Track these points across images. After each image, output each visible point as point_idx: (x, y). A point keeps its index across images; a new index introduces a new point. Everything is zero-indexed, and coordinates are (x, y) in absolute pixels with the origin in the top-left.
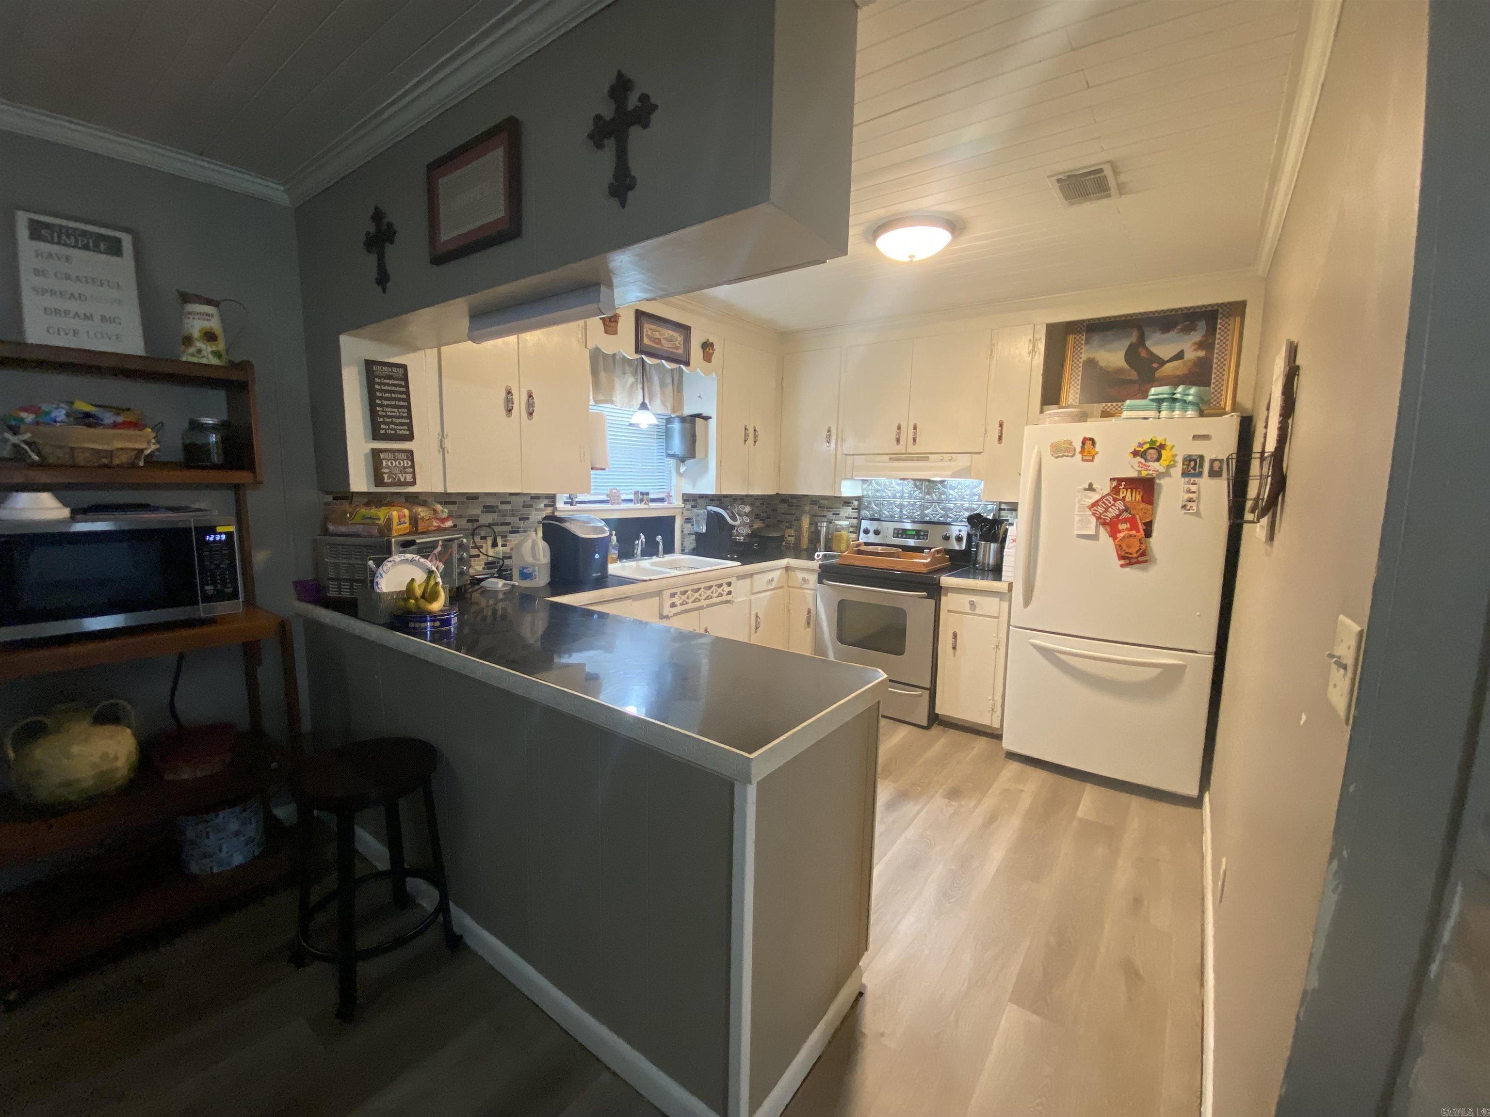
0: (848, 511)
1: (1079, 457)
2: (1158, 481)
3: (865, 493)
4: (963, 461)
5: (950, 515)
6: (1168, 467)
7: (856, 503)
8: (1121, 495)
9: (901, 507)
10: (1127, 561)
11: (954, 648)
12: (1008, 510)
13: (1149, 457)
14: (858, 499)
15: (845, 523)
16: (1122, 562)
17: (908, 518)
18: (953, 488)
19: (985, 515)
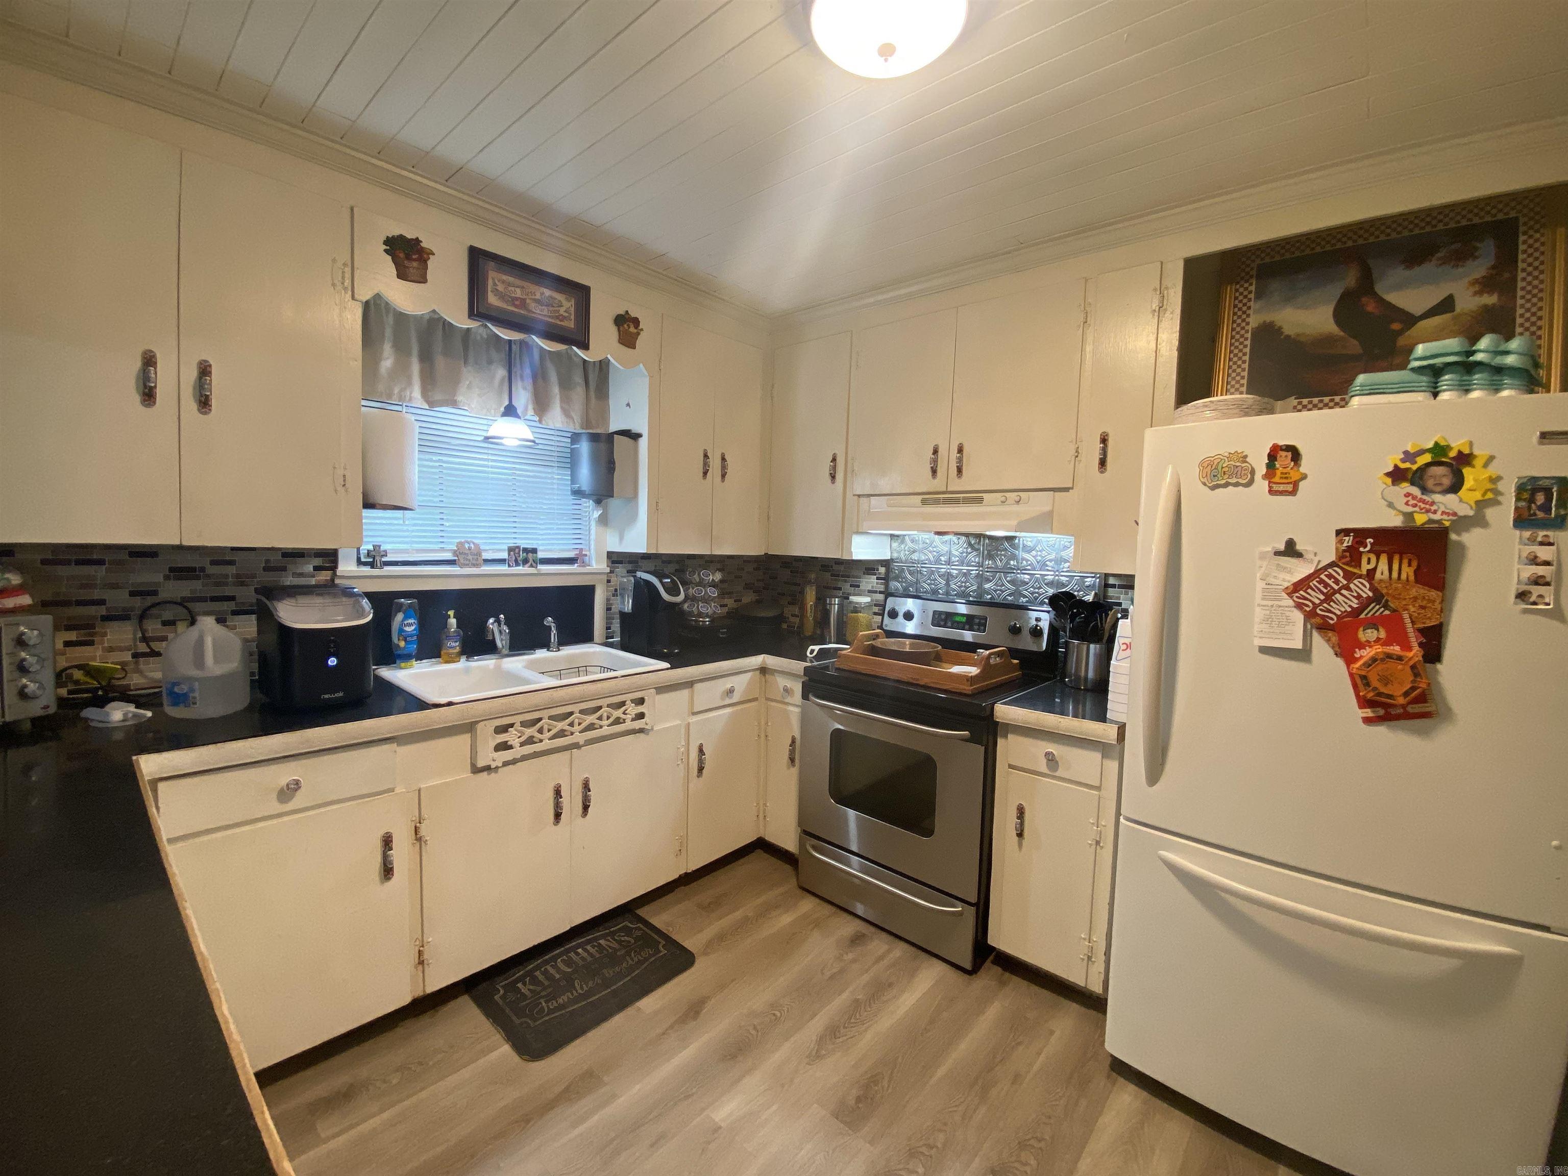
0: (871, 582)
1: (1261, 485)
2: (1453, 536)
3: (895, 555)
4: (1039, 504)
5: (1025, 593)
6: (1481, 505)
7: (882, 570)
8: (1365, 567)
10: (1381, 712)
11: (1020, 835)
12: (1120, 587)
13: (1430, 484)
14: (886, 563)
15: (864, 600)
16: (1369, 713)
18: (1029, 550)
19: (1079, 594)
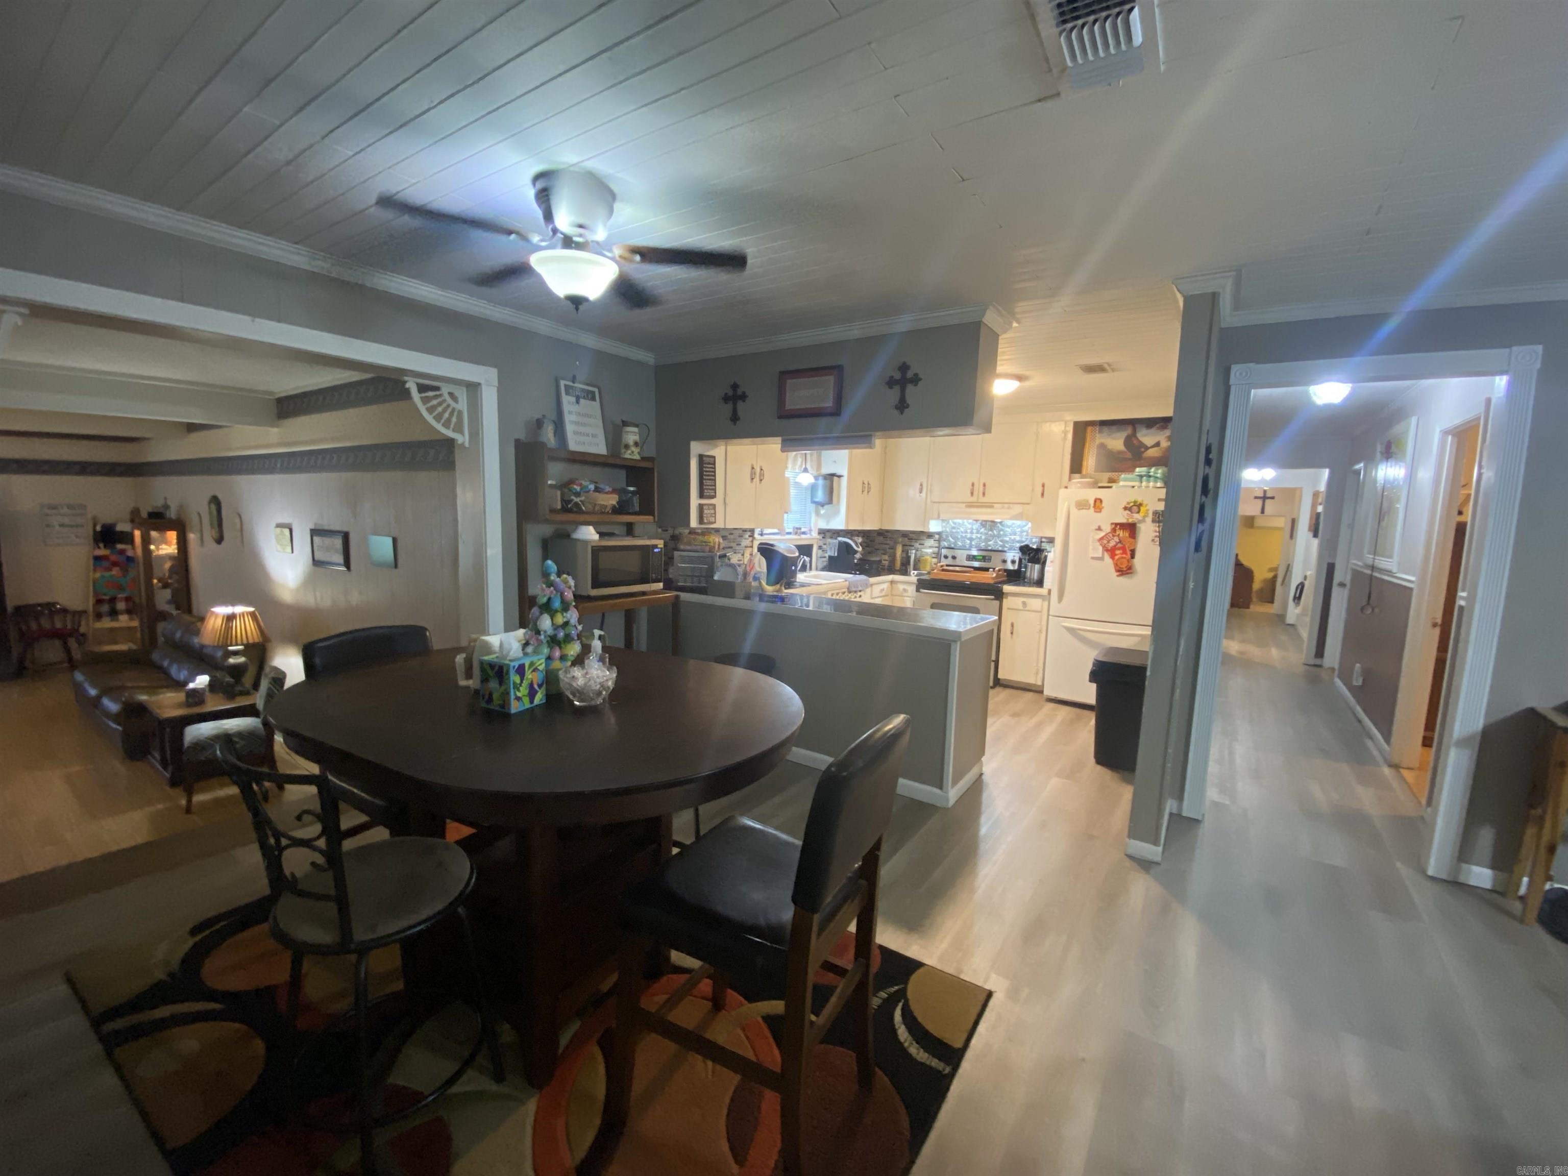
0: (931, 542)
1: (1092, 509)
2: (1138, 525)
3: (944, 529)
4: (1017, 509)
5: (1007, 545)
6: (1144, 517)
7: (937, 537)
8: (1117, 533)
9: (971, 539)
10: (1120, 573)
11: (1012, 633)
12: (1048, 542)
13: (1133, 511)
14: (939, 533)
15: (930, 551)
16: (1118, 574)
17: (976, 547)
18: (1009, 527)
19: (1031, 546)
